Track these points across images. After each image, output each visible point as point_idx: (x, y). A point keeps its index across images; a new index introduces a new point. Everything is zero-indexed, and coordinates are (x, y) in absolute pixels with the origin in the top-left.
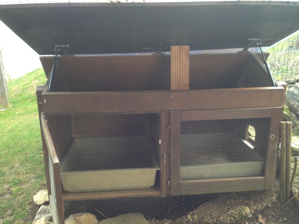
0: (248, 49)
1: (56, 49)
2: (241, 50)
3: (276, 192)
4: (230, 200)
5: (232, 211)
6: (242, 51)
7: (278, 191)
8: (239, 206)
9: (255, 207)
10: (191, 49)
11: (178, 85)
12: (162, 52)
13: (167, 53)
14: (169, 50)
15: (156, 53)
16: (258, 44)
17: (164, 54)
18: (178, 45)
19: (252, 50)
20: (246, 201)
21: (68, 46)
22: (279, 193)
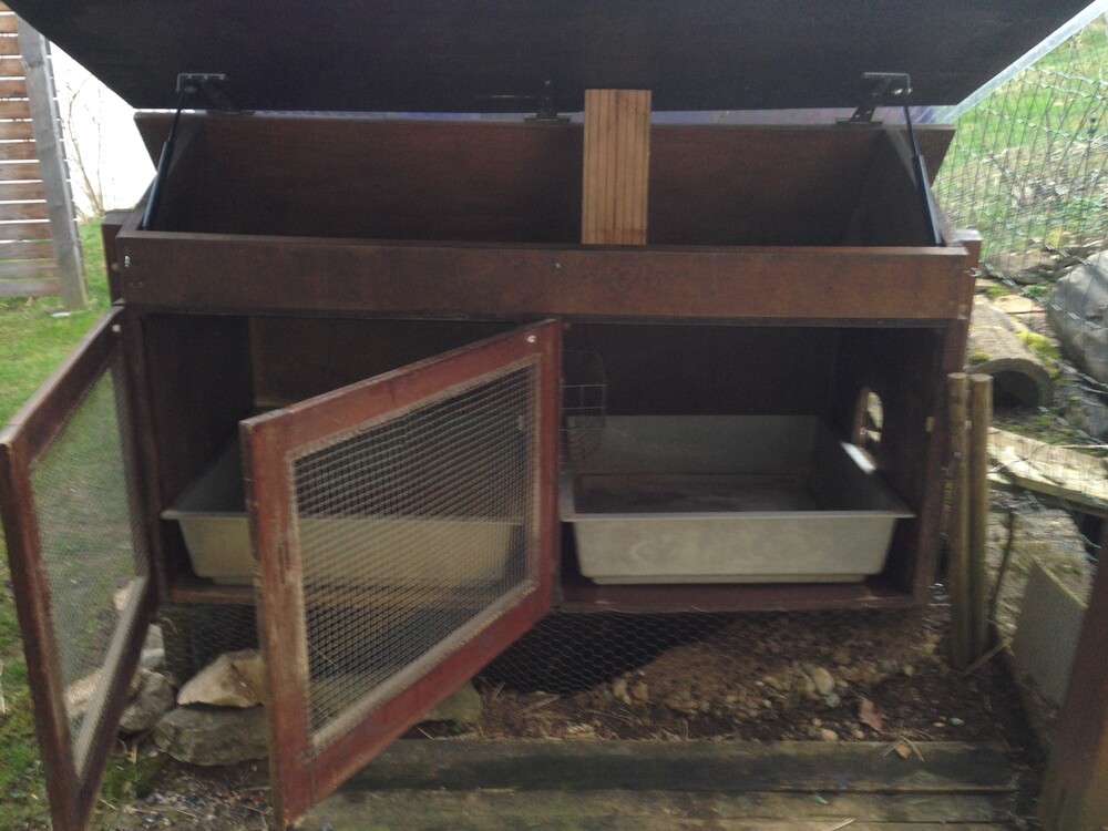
0: (873, 110)
2: (847, 113)
3: (936, 628)
4: (766, 642)
5: (769, 679)
6: (850, 120)
8: (796, 664)
9: (852, 673)
11: (606, 230)
12: (560, 114)
15: (538, 117)
16: (900, 91)
17: (566, 119)
18: (609, 88)
21: (222, 77)
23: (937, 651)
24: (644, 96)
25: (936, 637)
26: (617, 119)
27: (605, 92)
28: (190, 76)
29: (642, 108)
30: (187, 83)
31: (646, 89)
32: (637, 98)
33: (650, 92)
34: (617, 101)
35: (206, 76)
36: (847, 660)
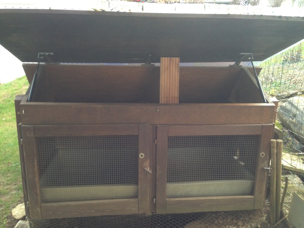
0: (240, 63)
1: (38, 56)
2: (233, 63)
3: (265, 212)
4: (218, 220)
6: (233, 65)
7: (268, 211)
10: (182, 61)
11: (167, 98)
12: (151, 64)
13: (157, 64)
14: (159, 61)
15: (145, 64)
16: (250, 58)
17: (154, 65)
18: (168, 57)
19: (244, 64)
20: (235, 221)
21: (52, 54)
22: (269, 214)
23: (266, 220)
24: (178, 59)
25: (265, 215)
26: (170, 66)
27: (166, 58)
28: (42, 53)
29: (177, 62)
30: (41, 55)
31: (178, 57)
32: (176, 60)
33: (179, 58)
34: (170, 61)
35: (47, 54)
36: (242, 224)
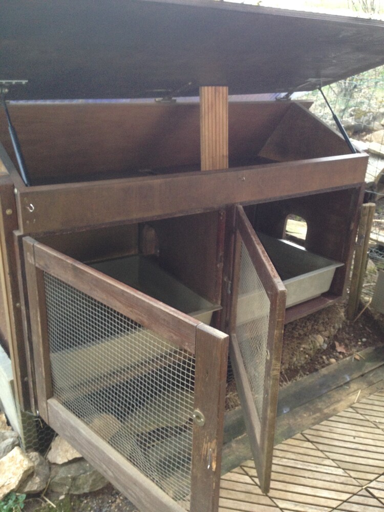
0: (292, 93)
5: (303, 346)
6: (282, 98)
8: (310, 336)
9: (327, 333)
12: (173, 98)
15: (162, 100)
16: (318, 86)
18: (212, 85)
21: (24, 82)
22: (346, 307)
23: (345, 316)
26: (215, 102)
27: (210, 88)
28: (4, 82)
30: (2, 87)
32: (222, 90)
33: (228, 88)
34: (215, 92)
35: (14, 82)
